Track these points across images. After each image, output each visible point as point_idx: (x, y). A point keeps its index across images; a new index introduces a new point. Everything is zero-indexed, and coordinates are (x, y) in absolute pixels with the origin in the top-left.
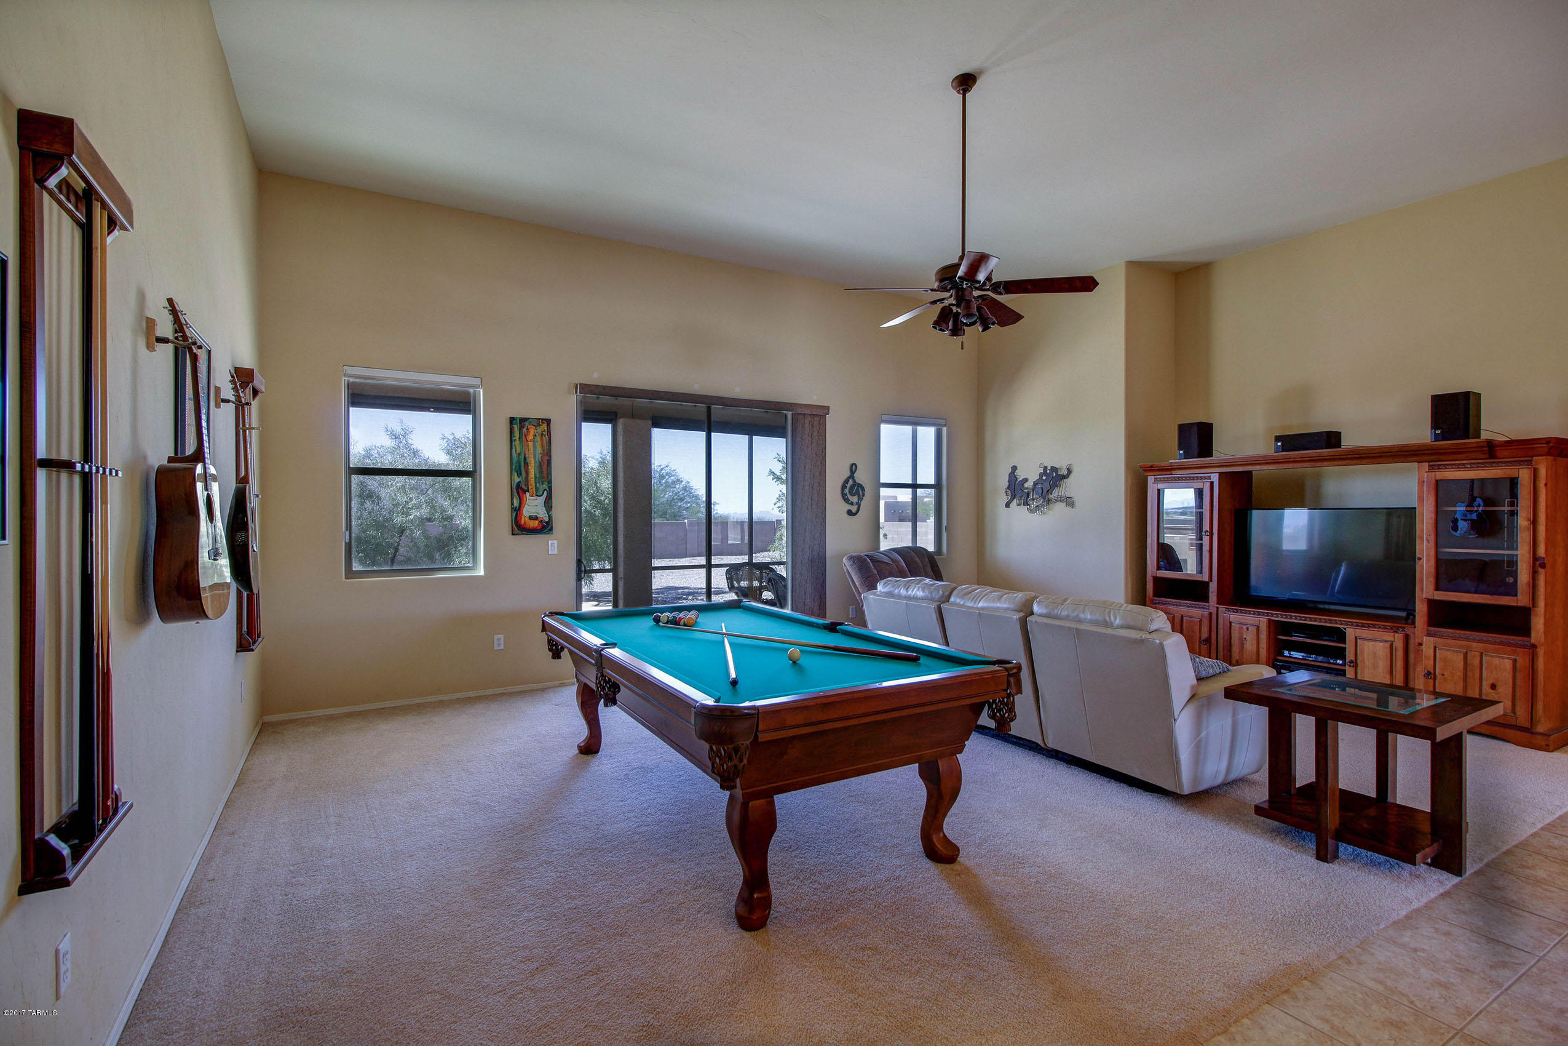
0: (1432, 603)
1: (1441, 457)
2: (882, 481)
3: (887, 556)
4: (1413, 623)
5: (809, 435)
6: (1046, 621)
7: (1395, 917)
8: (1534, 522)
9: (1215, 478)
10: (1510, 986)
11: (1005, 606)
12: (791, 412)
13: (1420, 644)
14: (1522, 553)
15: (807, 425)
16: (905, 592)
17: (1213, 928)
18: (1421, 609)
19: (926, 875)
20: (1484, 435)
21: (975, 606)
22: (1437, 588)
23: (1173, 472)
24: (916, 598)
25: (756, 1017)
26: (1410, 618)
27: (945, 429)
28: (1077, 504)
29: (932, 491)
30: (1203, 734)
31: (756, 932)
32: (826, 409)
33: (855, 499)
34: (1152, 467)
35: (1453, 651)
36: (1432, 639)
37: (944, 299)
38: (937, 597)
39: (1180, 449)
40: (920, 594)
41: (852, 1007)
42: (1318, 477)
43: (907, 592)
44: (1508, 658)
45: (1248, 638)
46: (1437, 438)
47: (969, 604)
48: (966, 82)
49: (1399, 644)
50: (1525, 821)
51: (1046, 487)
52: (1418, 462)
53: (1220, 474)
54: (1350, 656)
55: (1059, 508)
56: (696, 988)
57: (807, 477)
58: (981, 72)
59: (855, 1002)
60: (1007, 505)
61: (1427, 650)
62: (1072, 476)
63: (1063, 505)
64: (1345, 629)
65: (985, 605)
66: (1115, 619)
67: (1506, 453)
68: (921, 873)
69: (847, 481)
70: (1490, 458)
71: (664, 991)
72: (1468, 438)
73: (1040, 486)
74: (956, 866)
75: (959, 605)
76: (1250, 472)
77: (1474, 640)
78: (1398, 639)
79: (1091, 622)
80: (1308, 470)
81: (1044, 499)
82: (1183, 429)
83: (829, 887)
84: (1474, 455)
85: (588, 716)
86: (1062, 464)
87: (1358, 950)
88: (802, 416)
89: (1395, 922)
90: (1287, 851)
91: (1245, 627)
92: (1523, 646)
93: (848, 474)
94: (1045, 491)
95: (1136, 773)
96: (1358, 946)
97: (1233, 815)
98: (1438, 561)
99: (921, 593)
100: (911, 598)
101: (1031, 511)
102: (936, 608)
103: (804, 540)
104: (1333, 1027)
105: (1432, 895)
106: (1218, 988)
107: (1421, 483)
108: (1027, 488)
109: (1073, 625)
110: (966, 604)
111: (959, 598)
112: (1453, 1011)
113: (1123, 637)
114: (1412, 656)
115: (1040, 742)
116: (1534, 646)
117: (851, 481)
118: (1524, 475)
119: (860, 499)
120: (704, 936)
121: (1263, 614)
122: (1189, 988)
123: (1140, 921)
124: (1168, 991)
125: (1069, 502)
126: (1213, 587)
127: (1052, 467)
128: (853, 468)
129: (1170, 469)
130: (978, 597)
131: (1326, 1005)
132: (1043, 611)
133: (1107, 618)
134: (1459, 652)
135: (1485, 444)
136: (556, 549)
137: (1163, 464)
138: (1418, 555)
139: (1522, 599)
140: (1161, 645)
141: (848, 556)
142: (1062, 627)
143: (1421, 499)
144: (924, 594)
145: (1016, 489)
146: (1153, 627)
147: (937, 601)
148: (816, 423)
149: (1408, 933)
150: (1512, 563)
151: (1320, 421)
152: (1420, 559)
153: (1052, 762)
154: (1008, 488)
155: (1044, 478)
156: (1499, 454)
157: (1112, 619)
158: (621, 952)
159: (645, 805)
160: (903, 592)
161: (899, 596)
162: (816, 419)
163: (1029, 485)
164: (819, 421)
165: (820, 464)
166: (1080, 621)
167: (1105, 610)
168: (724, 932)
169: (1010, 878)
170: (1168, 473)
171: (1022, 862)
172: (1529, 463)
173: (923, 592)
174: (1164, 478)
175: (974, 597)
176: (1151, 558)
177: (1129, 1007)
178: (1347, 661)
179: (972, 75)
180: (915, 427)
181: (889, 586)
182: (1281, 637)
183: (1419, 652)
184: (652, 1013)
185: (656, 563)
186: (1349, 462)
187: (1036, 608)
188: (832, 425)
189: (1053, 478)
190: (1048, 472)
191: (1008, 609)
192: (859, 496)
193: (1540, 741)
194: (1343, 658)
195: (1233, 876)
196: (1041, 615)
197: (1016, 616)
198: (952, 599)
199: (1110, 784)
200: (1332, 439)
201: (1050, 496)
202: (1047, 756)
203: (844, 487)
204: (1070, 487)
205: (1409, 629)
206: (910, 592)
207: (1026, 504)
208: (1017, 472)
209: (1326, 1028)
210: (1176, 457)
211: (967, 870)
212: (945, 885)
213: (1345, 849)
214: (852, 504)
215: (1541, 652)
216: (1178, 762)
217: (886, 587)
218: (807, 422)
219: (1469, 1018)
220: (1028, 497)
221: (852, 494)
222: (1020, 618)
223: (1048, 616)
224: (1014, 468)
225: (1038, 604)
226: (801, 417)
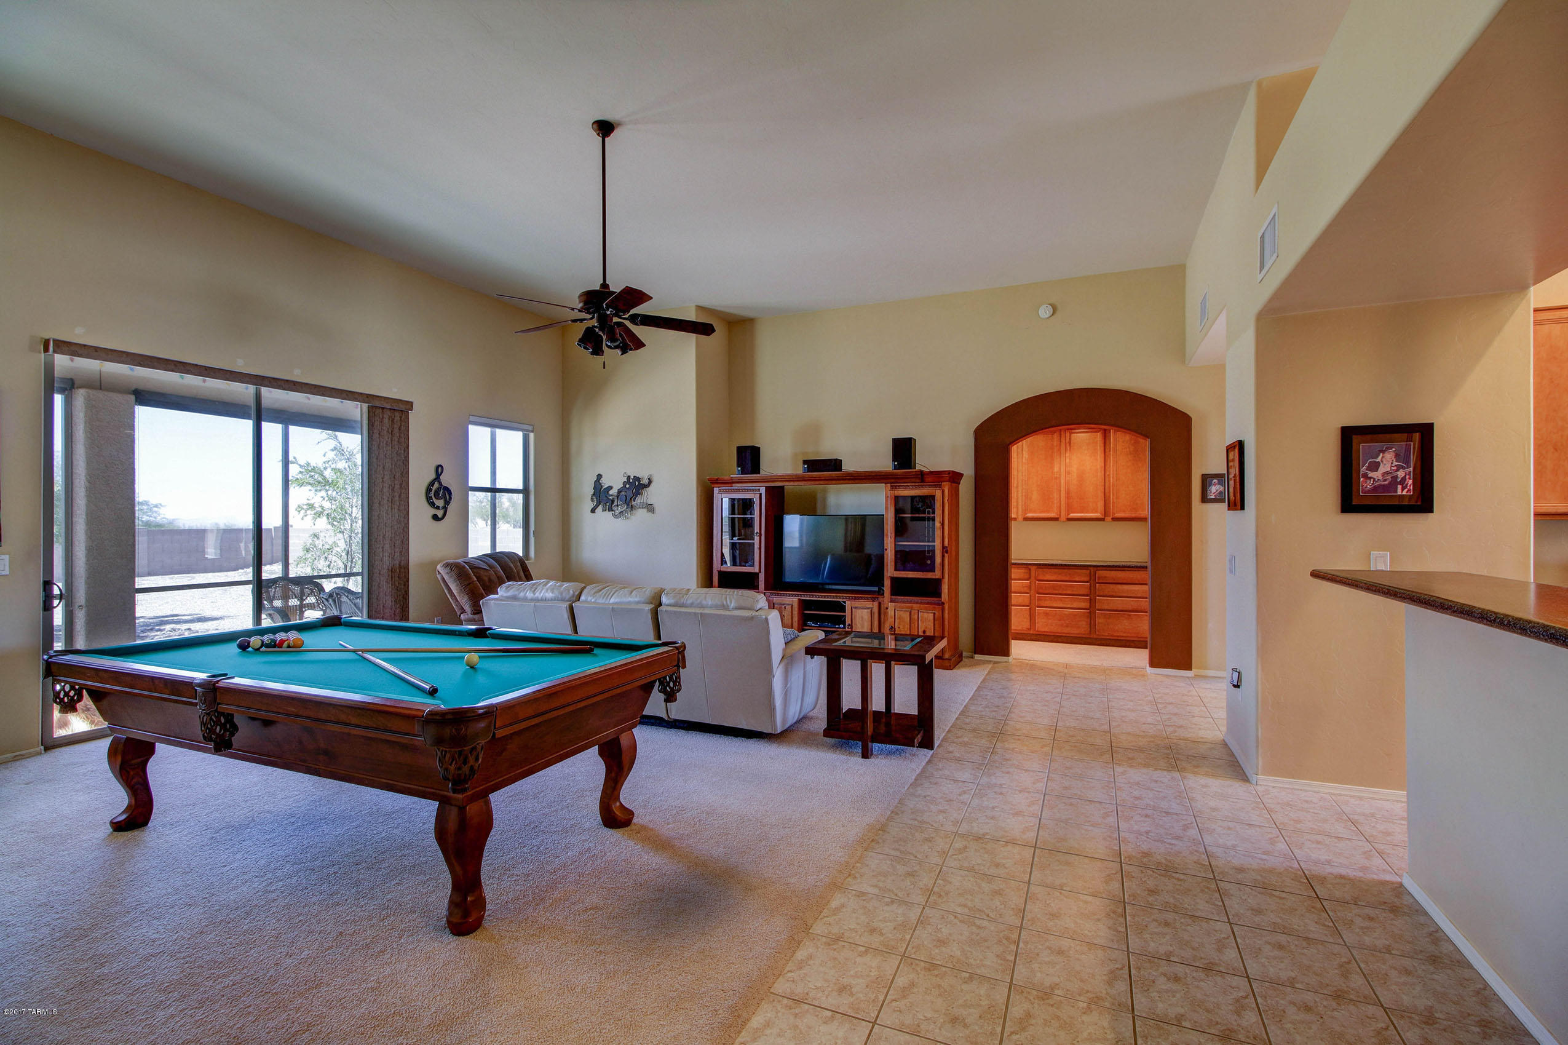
0: (894, 580)
1: (897, 480)
2: (471, 484)
3: (480, 560)
4: (883, 594)
5: (388, 432)
6: (675, 610)
7: (911, 781)
8: (943, 524)
9: (763, 490)
10: (970, 803)
11: (636, 600)
12: (367, 405)
13: (887, 608)
14: (938, 544)
15: (386, 421)
16: (532, 595)
17: (822, 816)
18: (887, 583)
19: (612, 840)
20: (918, 468)
21: (607, 602)
22: (896, 570)
23: (734, 485)
24: (545, 600)
25: (514, 996)
26: (881, 593)
27: (532, 435)
28: (657, 510)
29: (521, 496)
30: (788, 685)
31: (475, 934)
32: (410, 405)
33: (440, 503)
34: (717, 479)
35: (905, 611)
36: (893, 604)
37: (585, 319)
38: (568, 597)
39: (738, 466)
40: (549, 595)
41: (597, 955)
42: (825, 491)
43: (535, 594)
44: (931, 613)
45: (785, 615)
46: (895, 468)
47: (601, 601)
48: (605, 128)
49: (876, 610)
50: (951, 711)
51: (630, 494)
52: (885, 483)
53: (766, 487)
54: (848, 622)
55: (641, 513)
56: (438, 998)
57: (386, 477)
58: (619, 124)
59: (598, 950)
60: (593, 511)
61: (891, 612)
62: (652, 485)
63: (645, 510)
64: (845, 602)
65: (617, 600)
66: (731, 602)
67: (930, 479)
68: (607, 840)
69: (432, 484)
70: (922, 482)
71: (402, 1014)
72: (911, 469)
73: (623, 493)
74: (632, 827)
75: (590, 602)
76: (782, 488)
77: (914, 603)
78: (875, 606)
79: (711, 607)
80: (818, 487)
81: (628, 505)
82: (741, 450)
83: (528, 875)
84: (913, 480)
85: (131, 780)
86: (644, 476)
87: (899, 805)
88: (380, 410)
89: (911, 784)
90: (845, 757)
91: (783, 606)
92: (938, 604)
93: (433, 476)
94: (628, 498)
95: (743, 725)
96: (898, 803)
97: (808, 740)
98: (896, 552)
99: (551, 594)
100: (539, 600)
101: (615, 516)
102: (568, 607)
103: (383, 548)
104: (901, 852)
105: (923, 764)
106: (837, 851)
107: (887, 497)
108: (612, 495)
109: (698, 611)
110: (598, 601)
111: (591, 596)
112: (951, 824)
113: (738, 616)
114: (882, 617)
115: (664, 716)
116: (943, 603)
117: (436, 485)
118: (938, 494)
119: (447, 503)
120: (419, 955)
121: (795, 595)
122: (822, 857)
123: (778, 825)
124: (811, 862)
125: (650, 508)
126: (762, 577)
127: (634, 477)
128: (439, 470)
129: (731, 482)
130: (610, 594)
131: (894, 841)
132: (672, 601)
133: (725, 603)
134: (907, 611)
135: (919, 473)
136: (7, 568)
137: (726, 477)
138: (885, 547)
139: (937, 574)
140: (766, 619)
141: (444, 563)
142: (690, 613)
143: (887, 508)
144: (554, 595)
145: (602, 496)
146: (759, 607)
147: (568, 601)
148: (397, 418)
149: (919, 788)
150: (933, 551)
151: (826, 450)
152: (886, 550)
153: (673, 731)
154: (594, 495)
155: (627, 486)
156: (927, 480)
157: (728, 602)
158: (327, 1002)
159: (263, 862)
160: (529, 595)
161: (525, 599)
162: (397, 414)
163: (614, 492)
164: (401, 417)
165: (401, 464)
166: (702, 607)
167: (722, 596)
168: (440, 944)
169: (679, 823)
170: (729, 485)
171: (683, 809)
172: (940, 486)
173: (552, 593)
174: (726, 489)
175: (605, 595)
176: (716, 555)
177: (793, 880)
178: (847, 624)
179: (613, 125)
180: (493, 429)
181: (512, 590)
182: (806, 612)
183: (886, 614)
184: (401, 1036)
185: (141, 582)
186: (847, 481)
187: (664, 599)
188: (416, 422)
189: (635, 487)
190: (631, 481)
191: (638, 603)
192: (445, 500)
193: (947, 663)
194: (844, 623)
195: (822, 781)
196: (667, 605)
197: (648, 608)
198: (583, 598)
199: (722, 739)
200: (836, 464)
201: (633, 503)
202: (668, 728)
203: (428, 490)
204: (651, 495)
205: (881, 599)
206: (536, 595)
207: (611, 509)
208: (603, 480)
209: (898, 854)
210: (735, 473)
211: (644, 828)
212: (631, 843)
213: (876, 746)
214: (438, 508)
215: (946, 606)
216: (774, 709)
217: (508, 591)
218: (386, 416)
219: (959, 825)
220: (613, 503)
221: (437, 497)
222: (651, 609)
223: (675, 605)
224: (599, 476)
225: (666, 596)
226: (378, 411)
